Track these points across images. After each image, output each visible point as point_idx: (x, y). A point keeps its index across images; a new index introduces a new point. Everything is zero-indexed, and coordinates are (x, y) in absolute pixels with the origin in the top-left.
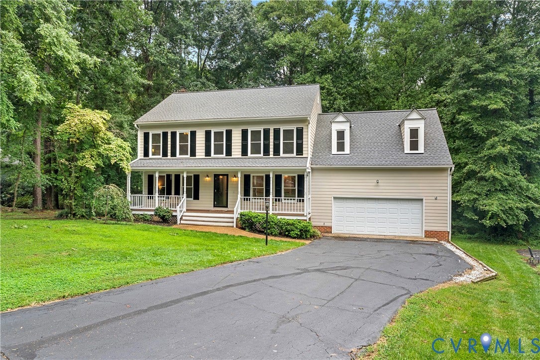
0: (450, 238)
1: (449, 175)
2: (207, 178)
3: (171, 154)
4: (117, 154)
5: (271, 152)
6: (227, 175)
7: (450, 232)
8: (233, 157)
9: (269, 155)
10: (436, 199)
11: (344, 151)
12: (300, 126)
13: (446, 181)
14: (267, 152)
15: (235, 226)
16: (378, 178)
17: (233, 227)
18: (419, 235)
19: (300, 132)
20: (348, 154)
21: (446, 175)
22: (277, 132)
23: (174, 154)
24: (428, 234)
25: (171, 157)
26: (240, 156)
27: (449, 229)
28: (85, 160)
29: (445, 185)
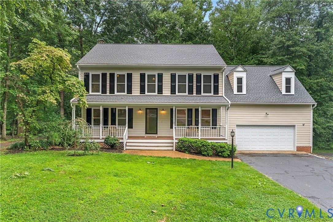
0: (312, 151)
1: (311, 109)
2: (140, 111)
3: (110, 92)
4: (79, 90)
5: (195, 92)
6: (157, 109)
7: (312, 147)
8: (163, 95)
9: (193, 94)
10: (303, 125)
11: (242, 92)
12: (216, 72)
13: (309, 114)
14: (191, 92)
15: (174, 150)
16: (266, 111)
17: (173, 150)
18: (292, 150)
19: (216, 77)
20: (245, 94)
21: (309, 109)
22: (199, 77)
23: (112, 91)
24: (299, 149)
25: (110, 93)
26: (170, 94)
27: (311, 145)
28: (46, 95)
29: (309, 116)
